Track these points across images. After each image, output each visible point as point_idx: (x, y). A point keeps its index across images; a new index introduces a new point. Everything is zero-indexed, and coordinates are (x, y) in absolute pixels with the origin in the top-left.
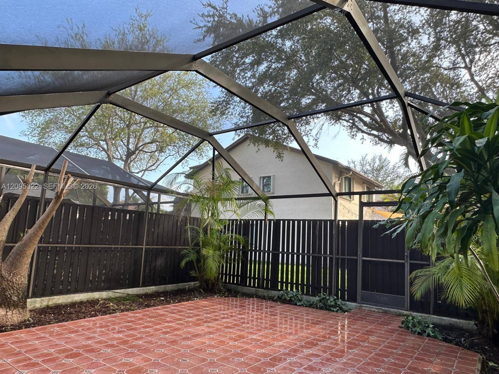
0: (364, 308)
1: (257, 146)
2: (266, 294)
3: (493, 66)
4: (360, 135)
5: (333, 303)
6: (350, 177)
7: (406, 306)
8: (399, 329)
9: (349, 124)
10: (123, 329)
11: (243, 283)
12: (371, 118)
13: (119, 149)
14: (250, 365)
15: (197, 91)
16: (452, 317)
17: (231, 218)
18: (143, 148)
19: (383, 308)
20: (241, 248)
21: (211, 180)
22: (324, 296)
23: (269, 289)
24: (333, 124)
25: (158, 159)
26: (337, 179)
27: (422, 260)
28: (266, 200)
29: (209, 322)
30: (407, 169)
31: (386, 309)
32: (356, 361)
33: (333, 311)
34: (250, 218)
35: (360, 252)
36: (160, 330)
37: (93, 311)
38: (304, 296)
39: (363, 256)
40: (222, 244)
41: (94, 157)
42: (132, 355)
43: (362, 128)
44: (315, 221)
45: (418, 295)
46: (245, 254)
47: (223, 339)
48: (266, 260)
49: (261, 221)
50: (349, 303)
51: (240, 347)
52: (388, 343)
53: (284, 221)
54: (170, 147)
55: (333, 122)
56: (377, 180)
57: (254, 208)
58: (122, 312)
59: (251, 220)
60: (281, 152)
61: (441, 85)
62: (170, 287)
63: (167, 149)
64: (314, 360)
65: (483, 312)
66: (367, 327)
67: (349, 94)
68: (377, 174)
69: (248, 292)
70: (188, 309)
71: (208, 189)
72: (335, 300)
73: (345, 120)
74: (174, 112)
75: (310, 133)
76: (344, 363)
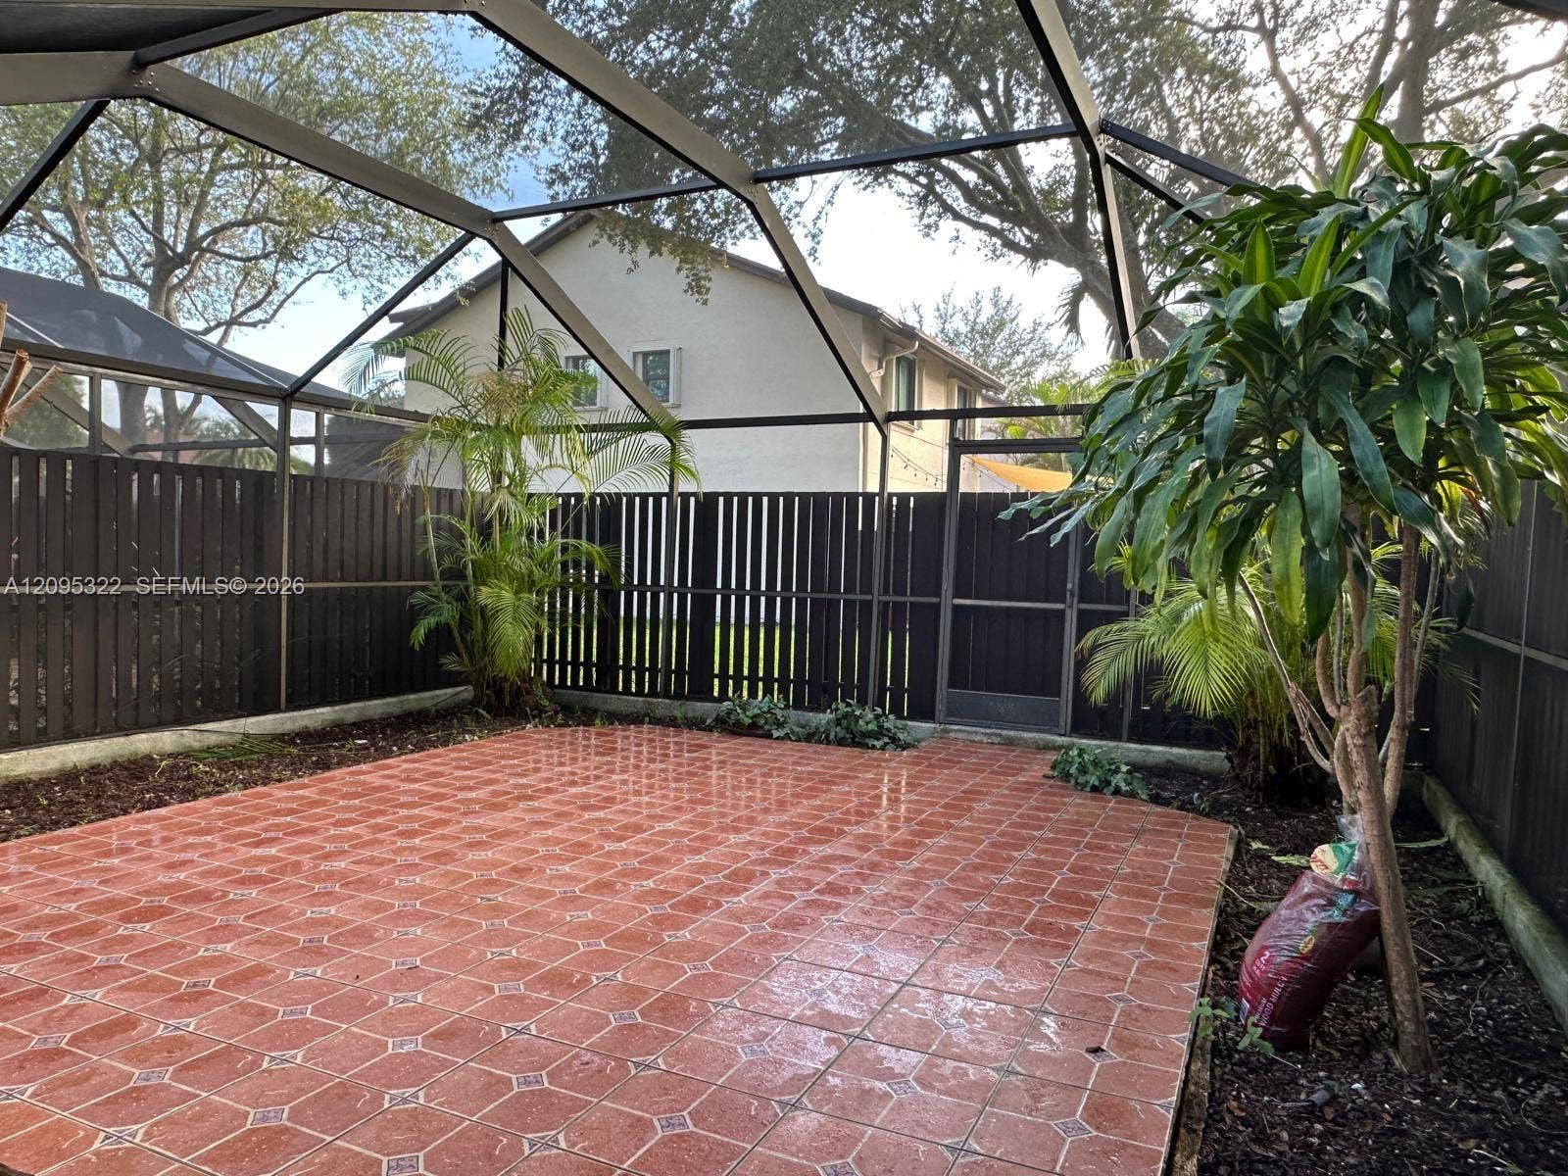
0: (952, 735)
1: (630, 253)
2: (677, 713)
3: (1332, 27)
4: (948, 225)
5: (871, 727)
6: (912, 357)
7: (1062, 724)
8: (1045, 781)
9: (917, 188)
10: (273, 834)
11: (607, 684)
12: (981, 174)
13: (118, 239)
14: (675, 895)
15: (406, 39)
16: (1172, 745)
17: (561, 491)
18: (215, 242)
19: (1004, 732)
20: (597, 580)
21: (496, 369)
22: (849, 709)
23: (687, 698)
24: (865, 189)
25: (275, 283)
26: (876, 364)
27: (1109, 602)
28: (673, 431)
29: (531, 798)
30: (1072, 336)
31: (1012, 733)
32: (946, 862)
33: (873, 747)
34: (623, 490)
35: (947, 586)
36: (388, 828)
37: (148, 792)
38: (792, 712)
39: (957, 595)
40: (537, 573)
41: (21, 268)
42: (329, 897)
43: (955, 205)
44: (820, 498)
45: (1099, 693)
46: (609, 598)
47: (583, 838)
48: (675, 617)
49: (658, 497)
50: (915, 724)
51: (637, 854)
52: (1019, 816)
53: (728, 496)
54: (319, 244)
55: (869, 179)
56: (985, 366)
57: (636, 457)
58: (246, 788)
59: (625, 494)
60: (703, 274)
61: (1189, 77)
62: (376, 707)
63: (310, 252)
64: (840, 869)
65: (1249, 726)
66: (962, 783)
67: (919, 85)
68: (984, 346)
69: (624, 709)
70: (456, 768)
71: (490, 399)
72: (877, 717)
73: (903, 174)
74: (324, 113)
75: (796, 216)
76: (915, 871)
